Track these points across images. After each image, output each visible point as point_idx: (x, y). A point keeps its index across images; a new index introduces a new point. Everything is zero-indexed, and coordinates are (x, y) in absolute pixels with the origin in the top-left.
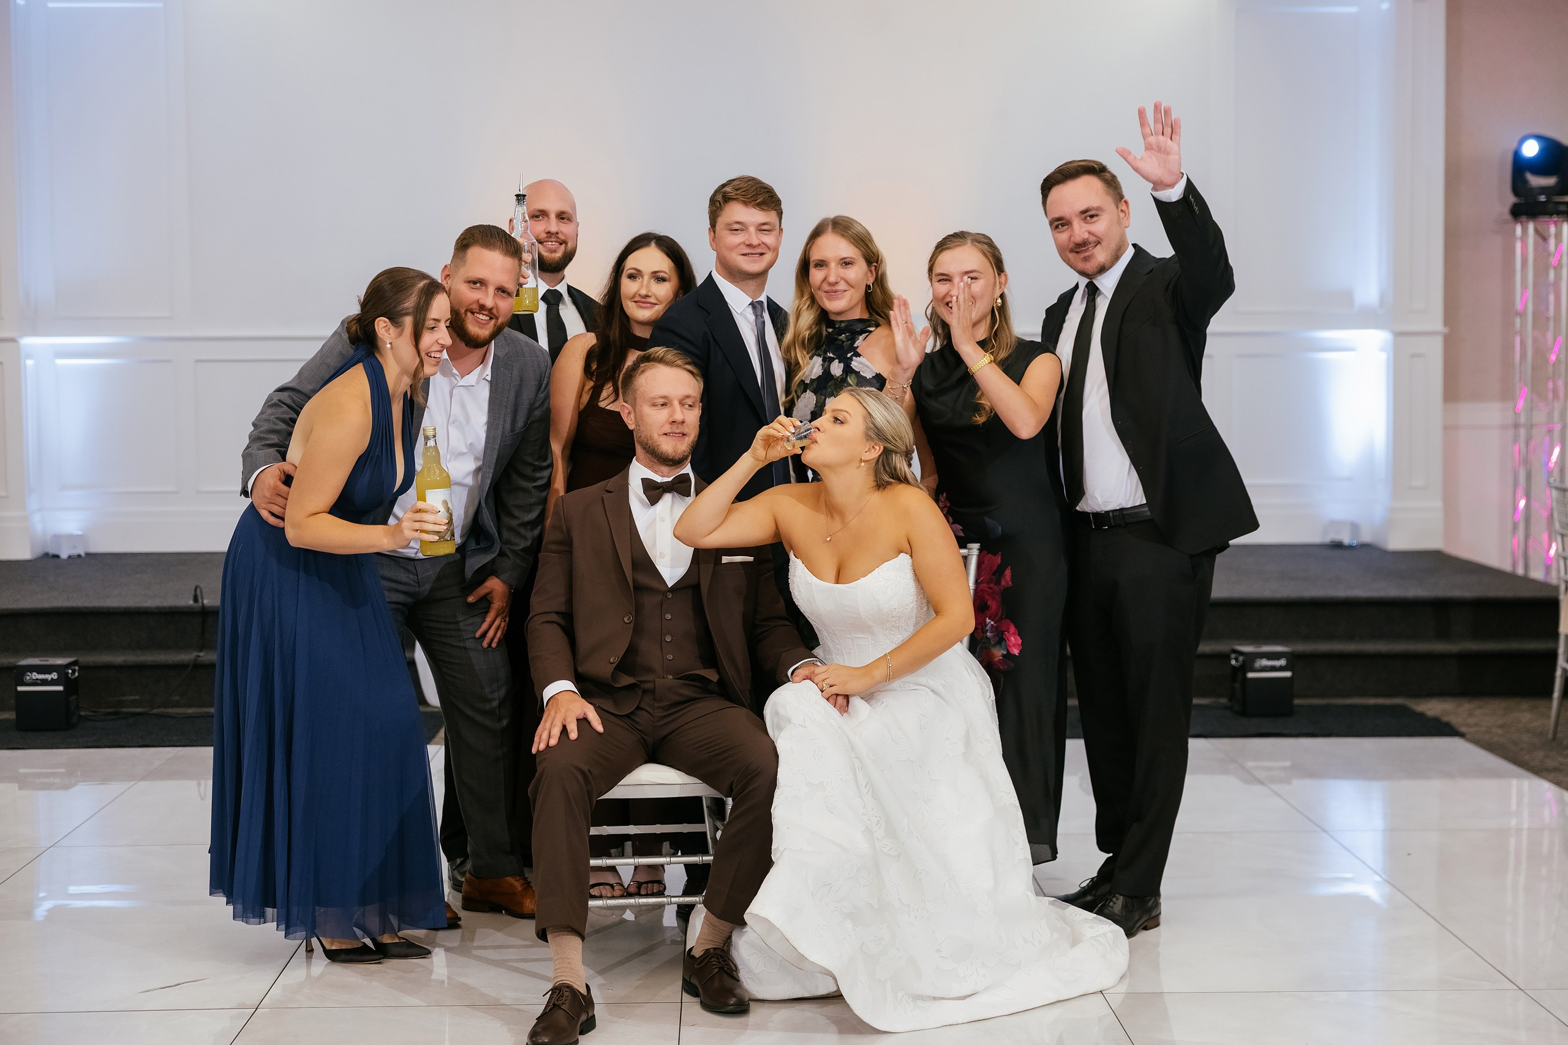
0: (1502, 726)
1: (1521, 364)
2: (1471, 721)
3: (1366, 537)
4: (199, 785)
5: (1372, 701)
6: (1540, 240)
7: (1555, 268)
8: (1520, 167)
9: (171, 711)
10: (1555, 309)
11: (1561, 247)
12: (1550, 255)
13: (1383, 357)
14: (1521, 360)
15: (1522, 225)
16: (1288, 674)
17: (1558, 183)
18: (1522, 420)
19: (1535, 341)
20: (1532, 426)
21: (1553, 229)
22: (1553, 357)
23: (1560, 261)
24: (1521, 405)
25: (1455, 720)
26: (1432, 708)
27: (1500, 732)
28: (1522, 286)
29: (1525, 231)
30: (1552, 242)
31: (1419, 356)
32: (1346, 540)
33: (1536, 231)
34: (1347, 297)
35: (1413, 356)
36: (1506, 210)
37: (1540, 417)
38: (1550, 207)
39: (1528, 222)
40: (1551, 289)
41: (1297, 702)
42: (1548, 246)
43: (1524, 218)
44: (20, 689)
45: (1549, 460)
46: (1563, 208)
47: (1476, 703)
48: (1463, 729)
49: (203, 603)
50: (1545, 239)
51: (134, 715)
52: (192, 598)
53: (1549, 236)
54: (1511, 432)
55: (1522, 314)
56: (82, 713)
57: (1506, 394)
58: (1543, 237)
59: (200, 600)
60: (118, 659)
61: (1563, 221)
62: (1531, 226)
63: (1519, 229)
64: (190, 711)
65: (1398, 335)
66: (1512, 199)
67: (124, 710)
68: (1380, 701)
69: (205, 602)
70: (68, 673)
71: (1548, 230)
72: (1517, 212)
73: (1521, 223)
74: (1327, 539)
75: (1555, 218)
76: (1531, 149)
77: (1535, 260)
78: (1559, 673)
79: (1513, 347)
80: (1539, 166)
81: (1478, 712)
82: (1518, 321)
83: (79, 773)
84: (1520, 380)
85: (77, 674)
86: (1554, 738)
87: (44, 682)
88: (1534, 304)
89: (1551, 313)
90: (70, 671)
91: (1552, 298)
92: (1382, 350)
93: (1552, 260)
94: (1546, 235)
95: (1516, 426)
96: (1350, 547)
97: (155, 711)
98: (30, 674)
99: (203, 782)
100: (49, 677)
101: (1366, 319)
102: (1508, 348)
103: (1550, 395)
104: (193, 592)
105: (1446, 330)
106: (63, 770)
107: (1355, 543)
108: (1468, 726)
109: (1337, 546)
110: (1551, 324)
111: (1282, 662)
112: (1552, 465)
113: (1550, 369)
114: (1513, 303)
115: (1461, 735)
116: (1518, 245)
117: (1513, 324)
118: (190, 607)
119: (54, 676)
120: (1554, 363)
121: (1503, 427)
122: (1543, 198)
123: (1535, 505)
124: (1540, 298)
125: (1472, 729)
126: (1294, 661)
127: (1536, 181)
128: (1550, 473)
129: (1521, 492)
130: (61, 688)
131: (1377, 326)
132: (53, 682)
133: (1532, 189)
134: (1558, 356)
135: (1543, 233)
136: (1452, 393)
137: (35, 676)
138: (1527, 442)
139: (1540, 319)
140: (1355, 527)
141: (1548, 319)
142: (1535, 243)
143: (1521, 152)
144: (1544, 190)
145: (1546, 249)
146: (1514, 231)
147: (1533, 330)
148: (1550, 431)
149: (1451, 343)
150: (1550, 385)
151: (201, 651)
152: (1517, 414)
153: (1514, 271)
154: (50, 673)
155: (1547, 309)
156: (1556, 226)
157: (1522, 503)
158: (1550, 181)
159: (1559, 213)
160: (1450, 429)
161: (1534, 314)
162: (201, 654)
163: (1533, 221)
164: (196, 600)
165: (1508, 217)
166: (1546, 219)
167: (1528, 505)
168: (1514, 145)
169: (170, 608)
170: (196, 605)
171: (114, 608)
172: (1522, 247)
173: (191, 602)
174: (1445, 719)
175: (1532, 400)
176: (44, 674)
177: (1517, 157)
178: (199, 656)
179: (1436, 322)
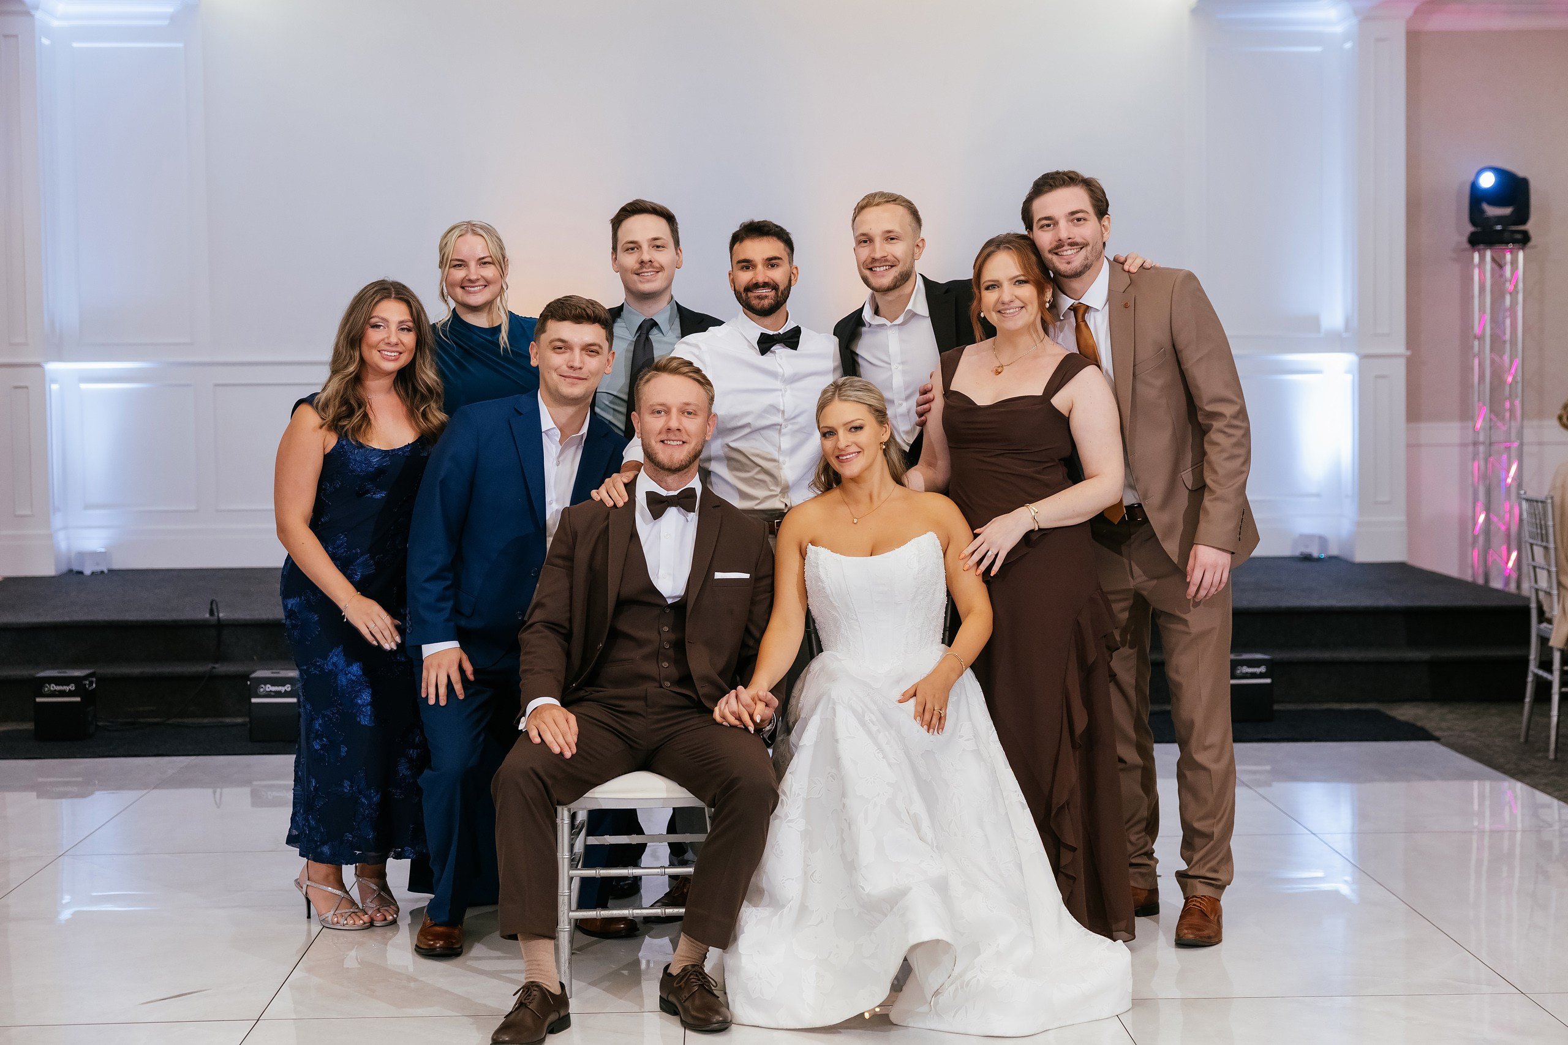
0: (1474, 730)
1: (1479, 384)
2: (1444, 725)
3: (1333, 551)
4: (215, 792)
5: (1347, 707)
6: (1497, 268)
7: (1510, 293)
8: (1477, 197)
9: (186, 720)
10: (1511, 333)
11: (1517, 273)
12: (1506, 281)
13: (1349, 378)
14: (1479, 381)
15: (1479, 252)
16: (1268, 681)
17: (1513, 213)
18: (1481, 438)
19: (1493, 361)
20: (1491, 444)
21: (1508, 256)
22: (1510, 379)
23: (1516, 286)
24: (1479, 424)
25: (1429, 725)
26: (1405, 713)
27: (1473, 735)
28: (1480, 311)
29: (1482, 259)
30: (1508, 269)
31: (1384, 377)
32: (1315, 554)
33: (1493, 260)
34: (1313, 323)
35: (1377, 377)
36: (1464, 239)
37: (1499, 435)
38: (1506, 235)
39: (1485, 250)
40: (1508, 313)
41: (1276, 707)
42: (1505, 272)
43: (1481, 246)
44: (38, 700)
45: (1507, 476)
46: (1519, 236)
47: (1445, 710)
48: (1437, 734)
49: (218, 616)
50: (1501, 266)
51: (150, 724)
52: (208, 611)
53: (1505, 264)
54: (1471, 449)
55: (1481, 338)
56: (100, 724)
57: (1465, 415)
58: (1499, 264)
59: (216, 614)
60: (136, 670)
61: (1519, 249)
62: (1488, 254)
63: (1476, 256)
64: (206, 721)
65: (1364, 357)
66: (1470, 229)
67: (142, 720)
68: (1355, 706)
69: (221, 615)
70: (85, 685)
71: (1504, 257)
72: (1476, 241)
73: (1479, 251)
74: (1297, 553)
75: (1511, 246)
76: (1487, 181)
77: (1492, 285)
78: (1530, 679)
79: (1473, 369)
80: (1495, 197)
81: (1450, 716)
82: (1476, 343)
83: (97, 782)
84: (1479, 400)
85: (94, 685)
86: (1526, 741)
87: (62, 694)
88: (1492, 329)
89: (1508, 337)
90: (87, 682)
91: (1508, 322)
92: (1347, 372)
93: (1508, 285)
94: (1502, 263)
95: (1475, 444)
96: (1319, 560)
97: (170, 721)
98: (48, 685)
99: (219, 790)
100: (67, 688)
101: (1334, 342)
102: (1466, 370)
103: (1507, 415)
104: (209, 606)
105: (1409, 353)
106: (80, 779)
107: (1323, 556)
108: (1441, 729)
109: (1307, 558)
110: (1508, 346)
111: (1263, 669)
112: (1509, 480)
113: (1507, 388)
114: (1473, 328)
115: (1436, 739)
116: (1476, 272)
117: (1472, 347)
118: (206, 621)
119: (72, 687)
120: (1511, 384)
121: (1463, 445)
122: (1499, 227)
123: (1494, 519)
124: (1496, 322)
125: (1445, 734)
126: (1273, 667)
127: (1492, 211)
128: (1509, 487)
129: (1480, 507)
130: (78, 699)
131: (1343, 349)
132: (70, 694)
133: (1488, 218)
134: (1514, 379)
135: (1498, 260)
136: (1414, 413)
137: (54, 687)
138: (1486, 460)
139: (1497, 342)
140: (1323, 541)
141: (1505, 342)
142: (1493, 270)
143: (1479, 184)
144: (1500, 219)
145: (1502, 276)
146: (1473, 258)
147: (1491, 352)
148: (1508, 448)
149: (1413, 367)
150: (1507, 405)
151: (217, 662)
152: (1476, 431)
153: (1473, 297)
154: (68, 685)
155: (1504, 334)
156: (1511, 253)
157: (1482, 518)
158: (1507, 211)
159: (1514, 242)
160: (1413, 446)
161: (1492, 336)
162: (217, 666)
163: (1490, 249)
164: (212, 613)
165: (1467, 246)
166: (1503, 247)
167: (1488, 519)
168: (1472, 178)
169: (187, 621)
170: (212, 618)
171: (132, 622)
172: (1480, 272)
173: (207, 615)
174: (1419, 724)
175: (1491, 420)
176: (62, 685)
177: (1474, 186)
178: (214, 668)
179: (1400, 348)
